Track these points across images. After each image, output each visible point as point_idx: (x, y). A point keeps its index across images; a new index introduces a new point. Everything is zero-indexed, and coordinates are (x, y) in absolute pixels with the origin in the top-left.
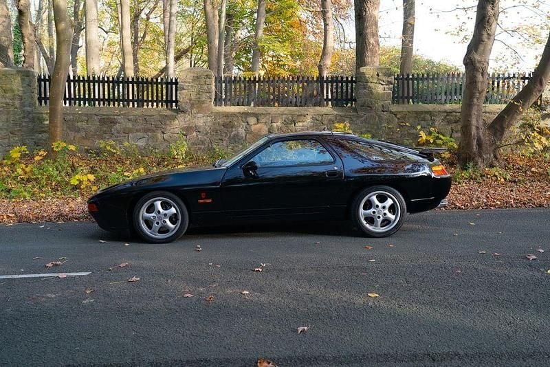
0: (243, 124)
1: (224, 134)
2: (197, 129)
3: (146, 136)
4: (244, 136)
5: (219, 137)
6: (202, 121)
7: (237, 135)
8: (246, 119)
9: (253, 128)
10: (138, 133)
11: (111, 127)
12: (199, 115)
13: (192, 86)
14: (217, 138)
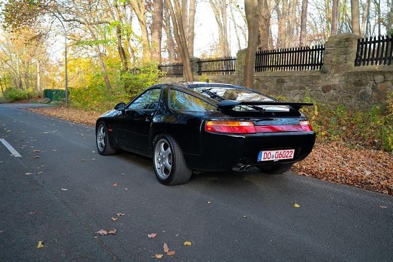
0: (371, 82)
1: (353, 92)
2: (334, 87)
3: (300, 93)
4: (371, 93)
5: (349, 94)
6: (337, 80)
7: (364, 93)
8: (373, 77)
9: (379, 86)
10: (296, 90)
11: (282, 85)
12: (336, 75)
13: (334, 50)
14: (347, 95)
